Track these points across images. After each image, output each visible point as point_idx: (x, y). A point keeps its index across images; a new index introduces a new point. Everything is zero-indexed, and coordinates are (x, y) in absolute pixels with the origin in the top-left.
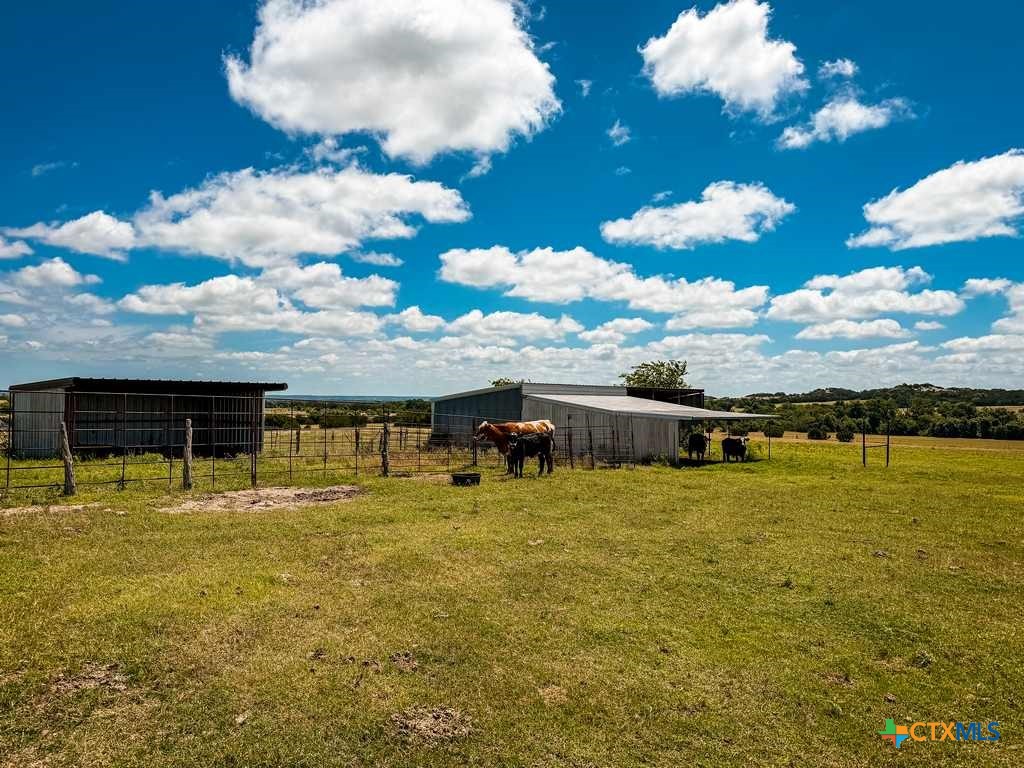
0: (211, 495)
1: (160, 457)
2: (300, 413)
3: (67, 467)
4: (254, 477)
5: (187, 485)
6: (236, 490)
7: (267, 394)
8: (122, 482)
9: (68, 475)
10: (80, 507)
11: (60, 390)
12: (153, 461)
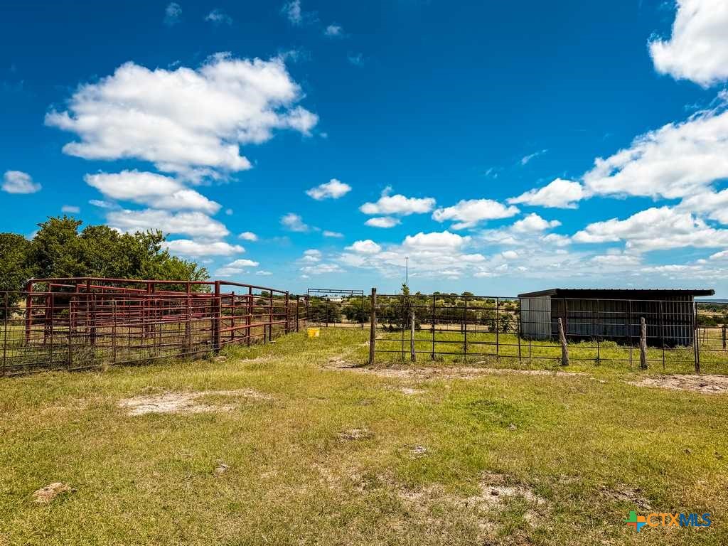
0: (665, 375)
1: (615, 344)
2: (716, 314)
3: (563, 347)
4: (697, 366)
5: (644, 366)
6: (684, 374)
7: (696, 298)
8: (598, 360)
9: (564, 352)
10: (574, 374)
11: (548, 297)
12: (611, 347)
